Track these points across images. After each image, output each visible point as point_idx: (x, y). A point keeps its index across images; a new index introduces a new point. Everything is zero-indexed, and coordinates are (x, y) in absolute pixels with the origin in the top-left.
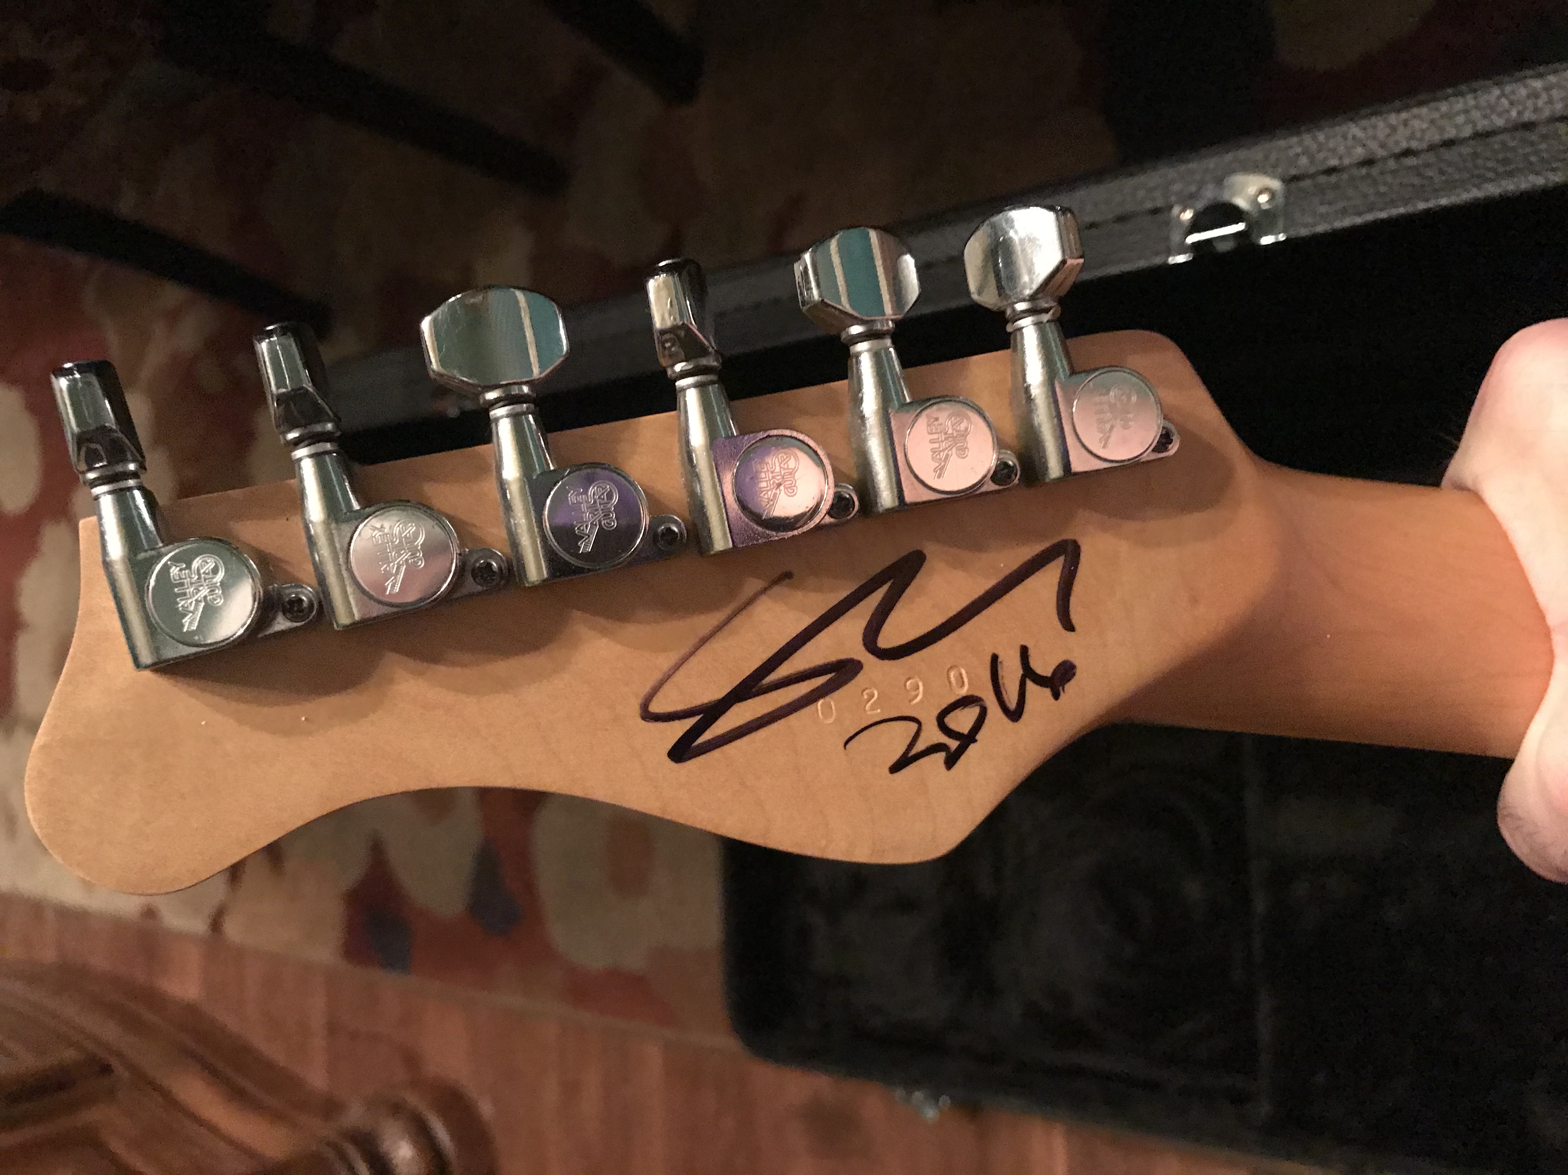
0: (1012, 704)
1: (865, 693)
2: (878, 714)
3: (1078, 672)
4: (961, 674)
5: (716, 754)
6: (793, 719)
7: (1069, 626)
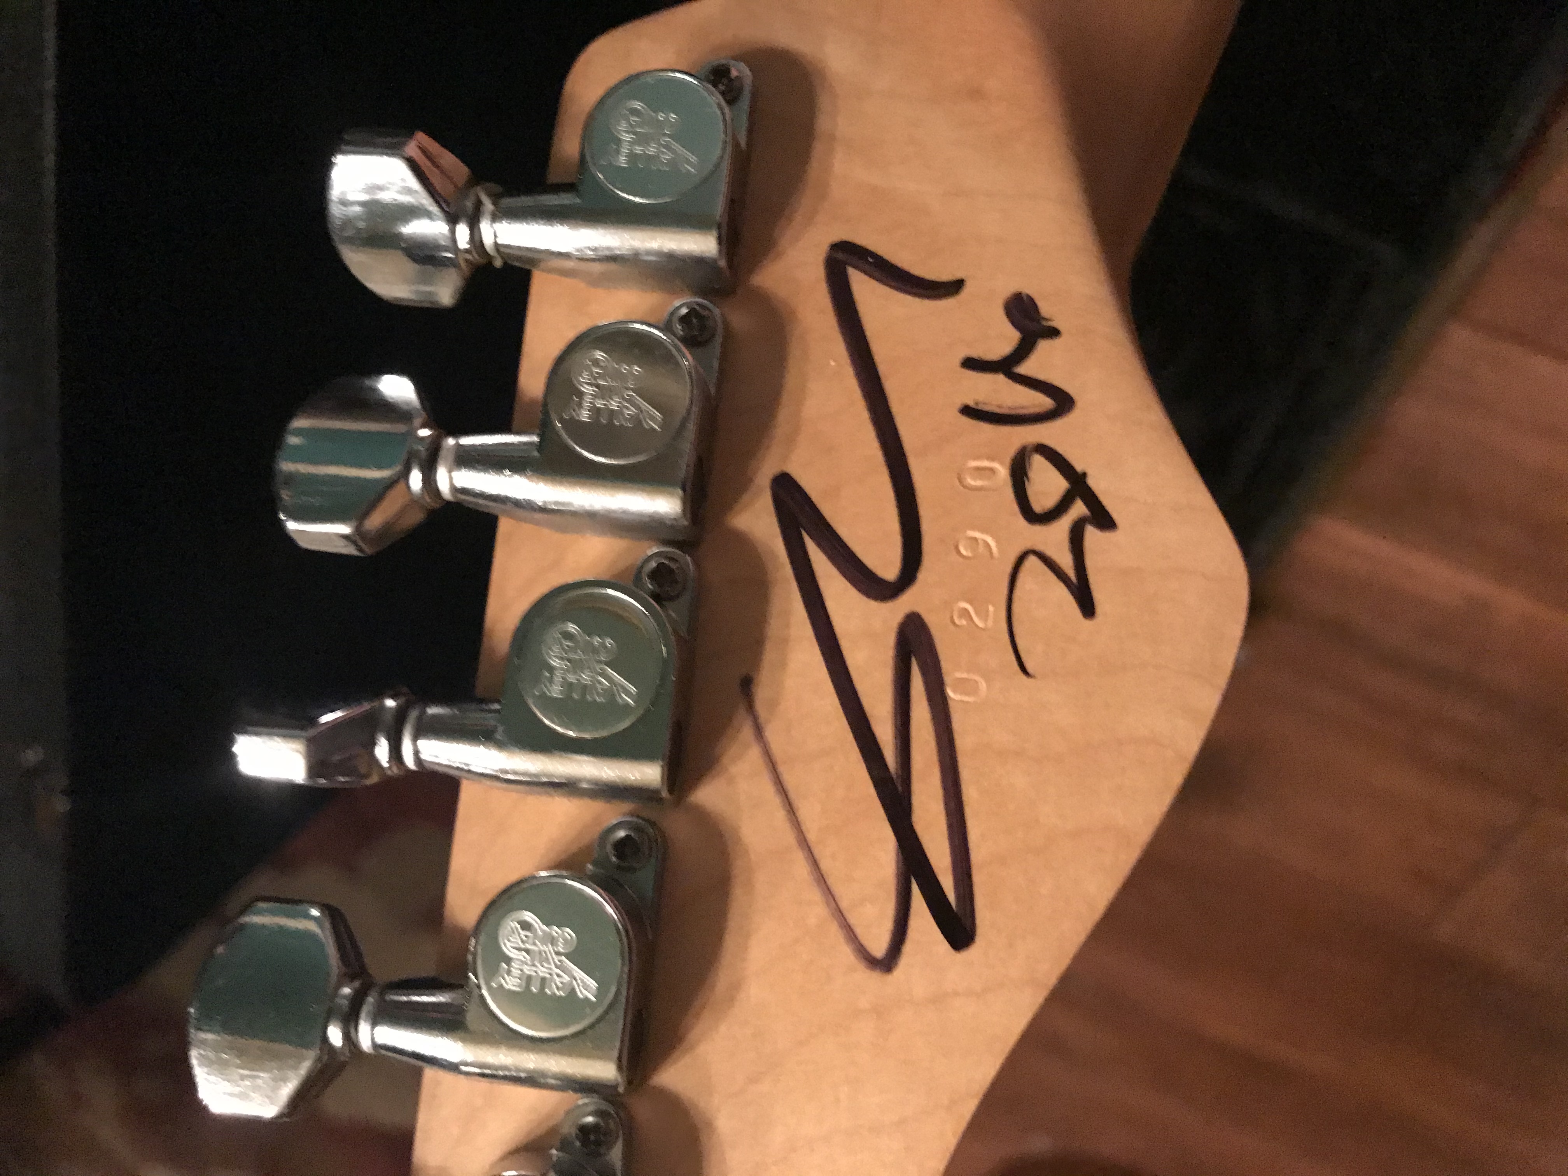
0: (1044, 402)
1: (957, 621)
2: (995, 611)
3: (1028, 289)
4: (978, 469)
5: (978, 878)
6: (963, 742)
7: (955, 287)
